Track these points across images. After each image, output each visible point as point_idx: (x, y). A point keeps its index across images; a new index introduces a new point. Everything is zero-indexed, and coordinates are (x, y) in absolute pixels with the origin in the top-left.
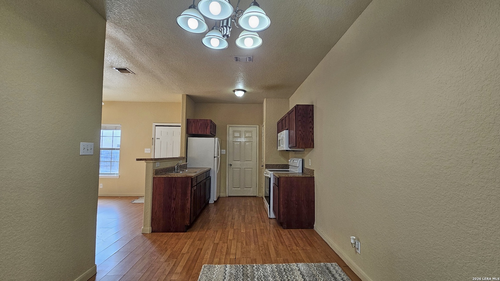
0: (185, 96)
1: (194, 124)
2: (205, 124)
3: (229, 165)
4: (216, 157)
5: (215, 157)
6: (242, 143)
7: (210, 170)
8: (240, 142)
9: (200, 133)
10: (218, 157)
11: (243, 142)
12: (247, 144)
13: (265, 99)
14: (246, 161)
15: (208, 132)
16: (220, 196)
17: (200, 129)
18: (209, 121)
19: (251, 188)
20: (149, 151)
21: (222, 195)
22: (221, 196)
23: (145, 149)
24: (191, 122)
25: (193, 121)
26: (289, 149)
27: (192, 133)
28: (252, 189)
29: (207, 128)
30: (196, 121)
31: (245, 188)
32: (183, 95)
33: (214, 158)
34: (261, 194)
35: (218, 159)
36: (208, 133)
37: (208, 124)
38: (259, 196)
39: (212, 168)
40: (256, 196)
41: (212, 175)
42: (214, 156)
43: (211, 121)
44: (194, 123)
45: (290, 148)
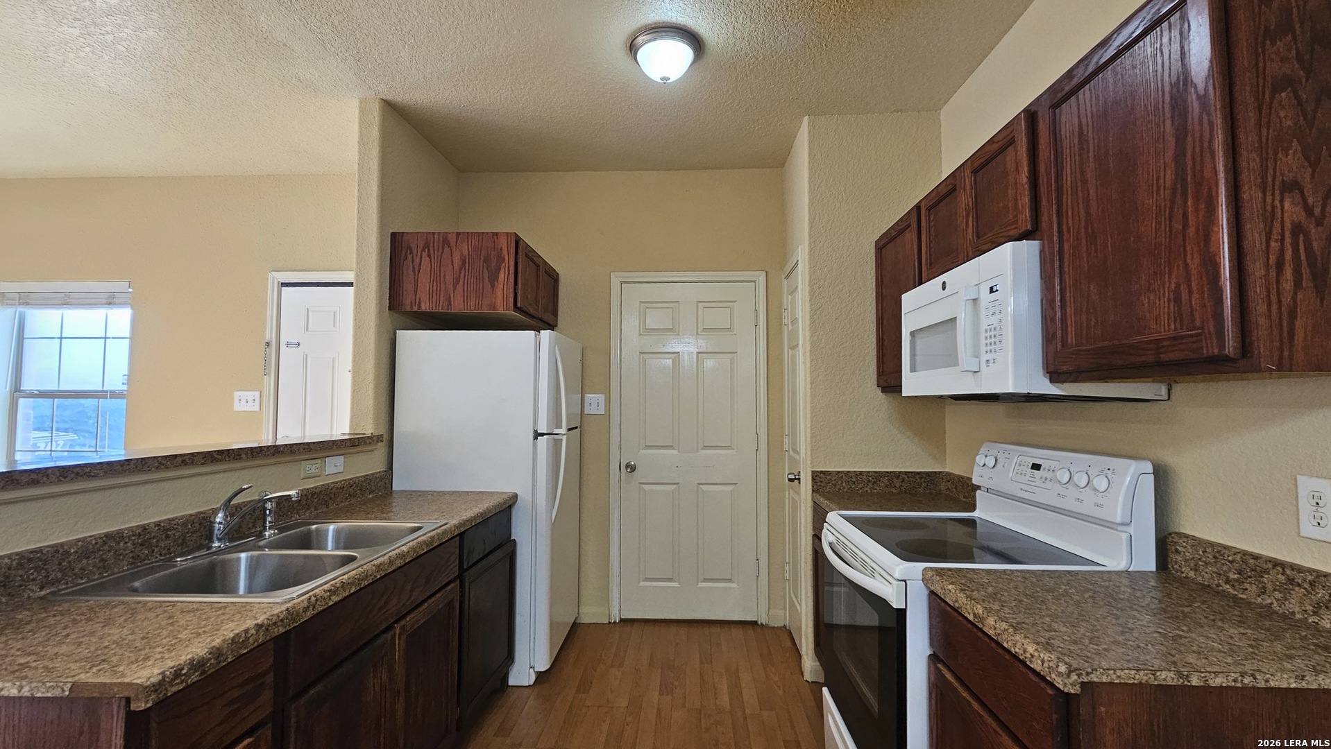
0: (375, 111)
1: (425, 260)
2: (487, 260)
3: (623, 468)
4: (542, 435)
5: (537, 435)
6: (686, 357)
7: (510, 507)
8: (673, 355)
9: (458, 306)
10: (556, 431)
11: (690, 354)
12: (709, 363)
13: (807, 117)
14: (706, 447)
15: (499, 301)
16: (578, 621)
17: (460, 286)
18: (503, 242)
19: (730, 581)
20: (250, 401)
21: (591, 614)
22: (586, 619)
23: (237, 395)
24: (412, 246)
25: (421, 245)
26: (1045, 387)
27: (415, 309)
28: (734, 585)
29: (493, 279)
30: (437, 243)
31: (701, 578)
32: (363, 102)
33: (535, 438)
34: (781, 613)
35: (557, 443)
36: (504, 309)
37: (501, 259)
38: (772, 624)
39: (524, 493)
40: (756, 622)
41: (520, 532)
42: (536, 431)
43: (518, 241)
44: (429, 256)
45: (1055, 375)
